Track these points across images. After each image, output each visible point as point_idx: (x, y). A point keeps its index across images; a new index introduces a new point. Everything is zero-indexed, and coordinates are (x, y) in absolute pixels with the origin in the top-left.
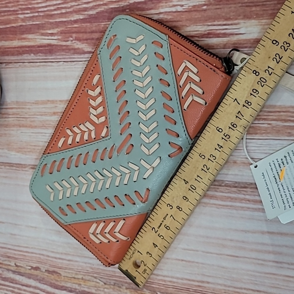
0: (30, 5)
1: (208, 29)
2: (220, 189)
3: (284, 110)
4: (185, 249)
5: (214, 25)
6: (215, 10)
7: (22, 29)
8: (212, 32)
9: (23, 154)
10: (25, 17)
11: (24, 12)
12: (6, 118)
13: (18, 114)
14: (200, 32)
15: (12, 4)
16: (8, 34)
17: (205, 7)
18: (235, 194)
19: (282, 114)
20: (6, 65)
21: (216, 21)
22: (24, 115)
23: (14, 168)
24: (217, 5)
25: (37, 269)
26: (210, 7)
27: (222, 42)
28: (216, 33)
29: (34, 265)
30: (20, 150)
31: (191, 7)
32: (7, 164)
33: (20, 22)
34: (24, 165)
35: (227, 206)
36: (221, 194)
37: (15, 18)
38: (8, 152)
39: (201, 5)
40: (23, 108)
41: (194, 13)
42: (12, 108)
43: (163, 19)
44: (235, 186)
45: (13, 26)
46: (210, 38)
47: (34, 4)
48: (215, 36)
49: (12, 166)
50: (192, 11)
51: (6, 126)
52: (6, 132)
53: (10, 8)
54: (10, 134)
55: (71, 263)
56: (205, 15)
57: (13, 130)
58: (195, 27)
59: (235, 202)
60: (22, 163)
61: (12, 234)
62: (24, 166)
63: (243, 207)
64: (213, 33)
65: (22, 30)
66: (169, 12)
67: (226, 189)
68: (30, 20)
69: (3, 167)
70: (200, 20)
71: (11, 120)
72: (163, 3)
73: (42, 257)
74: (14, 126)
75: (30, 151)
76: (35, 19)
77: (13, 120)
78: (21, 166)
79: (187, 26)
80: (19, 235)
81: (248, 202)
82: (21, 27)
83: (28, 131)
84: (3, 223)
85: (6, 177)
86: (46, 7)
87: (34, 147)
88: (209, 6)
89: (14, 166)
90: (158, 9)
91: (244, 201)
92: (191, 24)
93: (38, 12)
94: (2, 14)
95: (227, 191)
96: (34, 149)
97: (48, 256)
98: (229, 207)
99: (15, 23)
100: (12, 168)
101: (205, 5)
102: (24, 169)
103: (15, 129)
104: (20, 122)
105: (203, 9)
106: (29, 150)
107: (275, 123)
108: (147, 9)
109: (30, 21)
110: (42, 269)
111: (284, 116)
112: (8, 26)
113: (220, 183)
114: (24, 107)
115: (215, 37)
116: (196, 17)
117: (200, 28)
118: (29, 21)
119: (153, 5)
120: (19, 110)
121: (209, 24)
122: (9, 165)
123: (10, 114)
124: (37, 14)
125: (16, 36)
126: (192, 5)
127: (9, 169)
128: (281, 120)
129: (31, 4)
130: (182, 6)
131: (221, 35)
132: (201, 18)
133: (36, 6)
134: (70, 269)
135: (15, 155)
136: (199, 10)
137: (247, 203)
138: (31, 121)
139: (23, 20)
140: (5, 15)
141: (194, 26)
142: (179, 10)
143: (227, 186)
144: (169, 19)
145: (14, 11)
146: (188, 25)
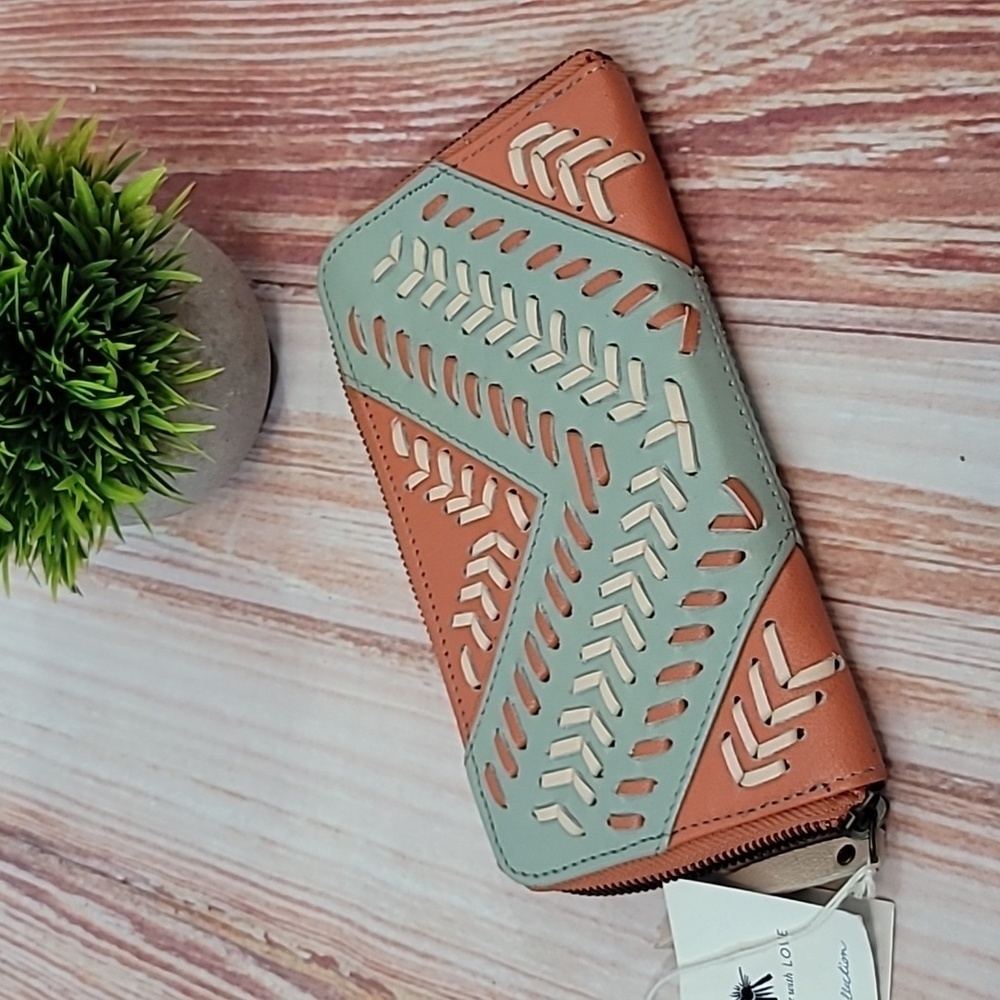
0: (386, 104)
1: (947, 238)
2: (932, 801)
5: (971, 227)
6: (977, 174)
7: (355, 180)
8: (962, 250)
9: (320, 585)
10: (367, 142)
11: (365, 125)
12: (281, 463)
13: (319, 456)
14: (917, 246)
15: (334, 98)
16: (310, 194)
17: (943, 160)
18: (983, 825)
20: (295, 294)
21: (978, 212)
22: (336, 463)
23: (292, 628)
24: (987, 156)
25: (327, 962)
26: (963, 161)
27: (989, 289)
28: (975, 254)
29: (322, 951)
30: (313, 572)
31: (894, 155)
32: (271, 613)
33: (350, 159)
34: (323, 622)
35: (952, 863)
36: (934, 818)
37: (336, 144)
38: (279, 574)
39: (931, 150)
40: (335, 439)
41: (906, 179)
42: (302, 435)
43: (797, 188)
44: (985, 797)
45: (328, 170)
46: (951, 268)
47: (398, 101)
48: (967, 265)
49: (286, 621)
50: (899, 170)
51: (281, 490)
52: (280, 510)
53: (323, 107)
54: (287, 517)
55: (430, 964)
56: (943, 188)
57: (298, 506)
58: (903, 224)
59: (981, 854)
60: (316, 615)
61: (264, 839)
62: (319, 627)
64: (963, 253)
65: (356, 185)
66: (822, 167)
67: (955, 804)
68: (381, 153)
69: (259, 619)
70: (923, 205)
71: (296, 472)
72: (803, 133)
73: (346, 927)
74: (303, 492)
75: (343, 582)
76: (396, 151)
77: (304, 474)
78: (310, 624)
79: (879, 222)
80: (284, 846)
82: (354, 175)
83: (342, 516)
84: (243, 798)
85: (266, 654)
86: (432, 114)
87: (354, 570)
88: (959, 156)
89: (292, 623)
90: (786, 153)
92: (893, 215)
93: (409, 129)
94: (301, 127)
95: (956, 811)
96: (357, 576)
97: (364, 930)
98: (959, 869)
99: (335, 159)
100: (283, 626)
101: (944, 152)
102: (320, 636)
103: (304, 501)
104: (322, 481)
105: (937, 164)
106: (340, 577)
108: (749, 148)
109: (381, 158)
110: (342, 966)
112: (314, 167)
113: (936, 780)
114: (336, 434)
115: (969, 270)
116: (911, 191)
117: (920, 232)
118: (377, 157)
119: (771, 138)
120: (322, 443)
121: (955, 220)
122: (277, 615)
123: (293, 454)
124: (402, 136)
125: (333, 202)
126: (902, 149)
127: (274, 629)
129: (389, 101)
130: (866, 148)
131: (989, 264)
132: (927, 196)
133: (403, 108)
134: (424, 984)
135: (297, 586)
136: (923, 170)
138: (354, 486)
139: (361, 152)
140: (308, 132)
141: (900, 220)
142: (854, 163)
143: (959, 795)
144: (817, 190)
145: (335, 119)
146: (880, 217)
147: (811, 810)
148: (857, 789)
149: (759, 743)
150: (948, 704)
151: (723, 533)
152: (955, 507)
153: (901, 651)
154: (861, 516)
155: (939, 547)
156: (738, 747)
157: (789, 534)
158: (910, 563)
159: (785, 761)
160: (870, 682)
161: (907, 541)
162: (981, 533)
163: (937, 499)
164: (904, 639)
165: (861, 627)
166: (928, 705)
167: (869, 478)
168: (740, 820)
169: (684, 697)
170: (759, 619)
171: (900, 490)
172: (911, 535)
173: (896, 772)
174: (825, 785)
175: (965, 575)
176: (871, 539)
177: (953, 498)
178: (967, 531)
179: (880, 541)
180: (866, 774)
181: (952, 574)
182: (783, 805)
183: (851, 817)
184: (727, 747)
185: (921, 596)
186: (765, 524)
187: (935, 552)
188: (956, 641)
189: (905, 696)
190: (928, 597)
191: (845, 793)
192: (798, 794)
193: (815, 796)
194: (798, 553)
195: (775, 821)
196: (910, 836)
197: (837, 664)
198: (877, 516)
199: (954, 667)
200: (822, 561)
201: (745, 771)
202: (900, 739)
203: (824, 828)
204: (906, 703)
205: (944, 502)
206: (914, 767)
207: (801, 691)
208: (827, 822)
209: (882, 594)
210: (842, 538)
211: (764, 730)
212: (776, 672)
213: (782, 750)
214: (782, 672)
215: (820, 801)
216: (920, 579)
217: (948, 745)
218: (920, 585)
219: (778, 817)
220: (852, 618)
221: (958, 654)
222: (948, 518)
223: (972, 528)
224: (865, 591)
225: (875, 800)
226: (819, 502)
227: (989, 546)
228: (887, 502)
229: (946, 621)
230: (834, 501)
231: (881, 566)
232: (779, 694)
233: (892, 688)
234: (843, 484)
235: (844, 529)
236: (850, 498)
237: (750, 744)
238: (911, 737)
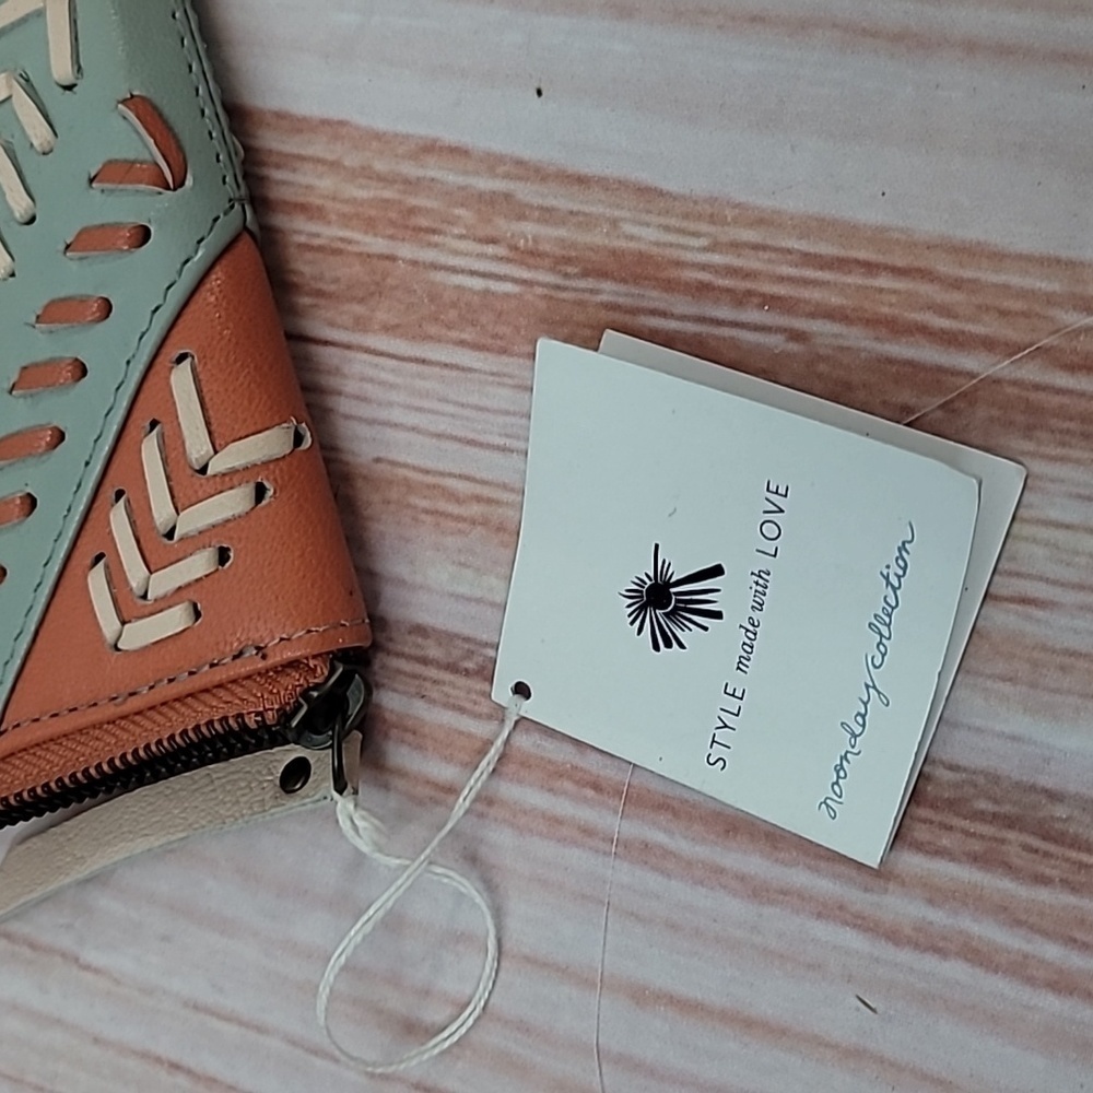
2: (446, 689)
3: (900, 263)
4: (196, 1008)
19: (884, 281)
36: (448, 718)
63: (557, 821)
81: (590, 793)
91: (568, 785)
107: (835, 336)
111: (894, 299)
113: (456, 651)
128: (873, 322)
137: (585, 800)
147: (233, 694)
148: (314, 657)
149: (151, 573)
150: (485, 523)
151: (112, 191)
152: (520, 178)
153: (414, 429)
154: (362, 194)
155: (490, 249)
156: (115, 580)
157: (232, 207)
158: (439, 276)
159: (195, 606)
160: (360, 483)
161: (436, 238)
162: (563, 222)
163: (493, 163)
164: (420, 409)
165: (351, 386)
166: (452, 524)
167: (381, 124)
168: (111, 711)
169: (29, 490)
170: (164, 351)
171: (430, 148)
172: (444, 227)
173: (391, 640)
174: (259, 649)
175: (529, 297)
176: (375, 235)
177: (520, 163)
178: (538, 221)
179: (392, 237)
180: (332, 632)
181: (507, 295)
182: (185, 685)
183: (301, 706)
184: (97, 580)
185: (454, 334)
186: (189, 182)
187: (481, 256)
188: (507, 413)
189: (415, 507)
190: (465, 336)
191: (293, 664)
192: (212, 665)
193: (242, 668)
194: (246, 244)
195: (171, 714)
196: (404, 750)
197: (298, 439)
198: (388, 194)
199: (497, 457)
200: (294, 272)
201: (123, 623)
202: (402, 582)
203: (253, 725)
204: (415, 519)
205: (501, 170)
206: (421, 630)
207: (229, 479)
208: (258, 714)
209: (388, 329)
210: (329, 232)
211: (159, 547)
212: (187, 444)
213: (189, 585)
214: (197, 444)
215: (248, 677)
216: (454, 305)
217: (478, 593)
218: (453, 314)
219: (177, 705)
220: (337, 372)
221: (507, 436)
222: (508, 196)
223: (547, 215)
224: (361, 324)
225: (345, 680)
226: (294, 170)
227: (573, 245)
228: (410, 169)
229: (491, 378)
230: (320, 168)
231: (390, 281)
232: (190, 482)
233: (394, 494)
234: (336, 138)
235: (333, 217)
236: (347, 162)
237: (135, 571)
238: (419, 579)
